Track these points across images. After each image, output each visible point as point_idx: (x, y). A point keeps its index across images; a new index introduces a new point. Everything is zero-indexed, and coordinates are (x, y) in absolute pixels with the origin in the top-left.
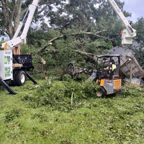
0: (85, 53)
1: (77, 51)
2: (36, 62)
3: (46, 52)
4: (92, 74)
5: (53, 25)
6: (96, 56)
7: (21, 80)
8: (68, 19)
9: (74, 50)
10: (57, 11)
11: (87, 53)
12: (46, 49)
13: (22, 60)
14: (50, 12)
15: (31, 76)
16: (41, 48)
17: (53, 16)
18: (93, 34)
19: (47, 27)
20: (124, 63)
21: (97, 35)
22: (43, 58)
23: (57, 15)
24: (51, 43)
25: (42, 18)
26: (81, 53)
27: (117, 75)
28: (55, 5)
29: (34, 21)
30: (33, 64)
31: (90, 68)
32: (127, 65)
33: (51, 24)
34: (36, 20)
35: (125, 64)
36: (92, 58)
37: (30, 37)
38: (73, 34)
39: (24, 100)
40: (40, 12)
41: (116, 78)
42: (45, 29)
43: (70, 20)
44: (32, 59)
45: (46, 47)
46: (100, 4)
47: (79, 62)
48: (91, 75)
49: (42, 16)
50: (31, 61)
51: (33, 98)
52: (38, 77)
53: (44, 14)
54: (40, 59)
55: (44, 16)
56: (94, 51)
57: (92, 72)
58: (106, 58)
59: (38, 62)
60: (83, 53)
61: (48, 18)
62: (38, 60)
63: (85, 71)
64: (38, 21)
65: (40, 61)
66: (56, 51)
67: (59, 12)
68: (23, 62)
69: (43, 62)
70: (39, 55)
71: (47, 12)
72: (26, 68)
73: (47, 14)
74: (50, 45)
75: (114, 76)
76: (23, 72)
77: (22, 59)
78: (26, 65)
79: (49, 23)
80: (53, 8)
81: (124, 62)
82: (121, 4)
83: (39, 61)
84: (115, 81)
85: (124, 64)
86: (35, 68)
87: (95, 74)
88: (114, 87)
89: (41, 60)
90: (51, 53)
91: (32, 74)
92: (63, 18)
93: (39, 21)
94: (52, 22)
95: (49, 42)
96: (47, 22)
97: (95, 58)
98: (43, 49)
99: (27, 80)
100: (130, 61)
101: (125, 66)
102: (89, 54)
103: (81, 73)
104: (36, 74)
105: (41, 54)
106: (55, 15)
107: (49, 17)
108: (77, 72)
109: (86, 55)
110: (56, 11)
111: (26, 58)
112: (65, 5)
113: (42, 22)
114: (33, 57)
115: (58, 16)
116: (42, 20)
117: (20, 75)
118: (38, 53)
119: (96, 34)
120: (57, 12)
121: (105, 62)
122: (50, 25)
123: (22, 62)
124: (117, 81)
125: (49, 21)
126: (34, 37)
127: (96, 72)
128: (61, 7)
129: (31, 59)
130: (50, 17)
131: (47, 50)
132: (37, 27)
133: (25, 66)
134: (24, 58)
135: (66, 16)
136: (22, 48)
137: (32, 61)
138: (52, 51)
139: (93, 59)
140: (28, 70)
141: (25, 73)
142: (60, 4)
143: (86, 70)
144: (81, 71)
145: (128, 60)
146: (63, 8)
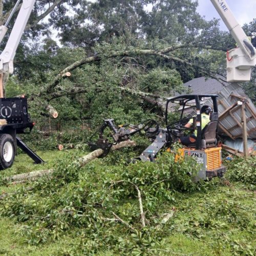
0: (140, 92)
1: (123, 88)
2: (36, 114)
3: (59, 93)
4: (157, 137)
5: (67, 43)
6: (164, 99)
7: (4, 156)
8: (97, 31)
9: (117, 87)
10: (75, 16)
11: (144, 94)
12: (58, 86)
13: (6, 110)
14: (62, 19)
15: (27, 145)
16: (47, 85)
17: (66, 25)
18: (156, 52)
19: (55, 47)
20: (227, 110)
21: (165, 56)
22: (52, 105)
23: (74, 25)
24: (68, 74)
25: (45, 30)
26: (133, 93)
27: (211, 138)
28: (70, 4)
29: (31, 35)
30: (31, 119)
31: (152, 123)
32: (232, 115)
33: (63, 41)
34: (35, 34)
35: (227, 114)
36: (155, 102)
37: (22, 64)
38: (115, 53)
39: (10, 214)
40: (42, 17)
41: (211, 144)
42: (53, 51)
43: (100, 33)
44: (29, 108)
45: (57, 82)
46: (154, 5)
47: (130, 111)
48: (154, 138)
49: (46, 25)
50: (27, 112)
51: (33, 207)
52: (43, 145)
53: (49, 22)
54: (46, 107)
55: (51, 25)
56: (156, 88)
57: (157, 132)
58: (185, 101)
59: (41, 114)
60: (136, 93)
61: (58, 30)
62: (42, 109)
63: (141, 129)
64: (37, 36)
65: (45, 110)
66: (80, 90)
67: (79, 18)
68: (8, 115)
69: (53, 113)
70: (42, 98)
71: (56, 18)
72: (14, 127)
73: (55, 22)
74: (66, 77)
75: (205, 141)
76: (8, 136)
77: (6, 108)
78: (15, 121)
79: (60, 40)
80: (68, 10)
81: (225, 109)
82: (192, 4)
83: (43, 112)
84: (209, 153)
85: (227, 112)
86: (36, 127)
87: (165, 135)
88: (206, 167)
89: (49, 110)
90: (68, 95)
91: (30, 140)
92: (85, 29)
93: (41, 36)
94: (66, 37)
95: (64, 71)
96: (57, 37)
97: (161, 102)
98: (51, 87)
99: (19, 154)
100: (241, 106)
101: (228, 118)
102: (149, 95)
103: (132, 134)
104: (37, 138)
105: (47, 96)
106: (70, 24)
107: (60, 28)
108: (123, 132)
109: (142, 96)
110: (73, 16)
111: (14, 106)
112: (90, 5)
113: (46, 36)
114: (30, 103)
115: (76, 26)
116: (46, 33)
117: (2, 143)
118: (40, 95)
119: (162, 53)
120: (75, 19)
121: (184, 109)
122: (61, 43)
123: (6, 114)
124: (213, 152)
125: (59, 35)
126: (31, 65)
127: (166, 132)
128: (81, 9)
129: (26, 106)
130: (62, 27)
131: (60, 89)
132: (37, 45)
133: (13, 124)
134: (11, 106)
135: (92, 27)
136: (8, 87)
137: (29, 112)
138: (70, 91)
139: (156, 104)
140: (20, 131)
141: (12, 140)
142: (80, 4)
143: (143, 128)
144: (133, 131)
145: (236, 104)
146: (86, 11)
